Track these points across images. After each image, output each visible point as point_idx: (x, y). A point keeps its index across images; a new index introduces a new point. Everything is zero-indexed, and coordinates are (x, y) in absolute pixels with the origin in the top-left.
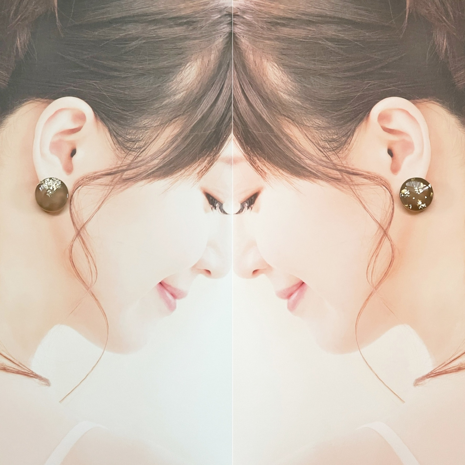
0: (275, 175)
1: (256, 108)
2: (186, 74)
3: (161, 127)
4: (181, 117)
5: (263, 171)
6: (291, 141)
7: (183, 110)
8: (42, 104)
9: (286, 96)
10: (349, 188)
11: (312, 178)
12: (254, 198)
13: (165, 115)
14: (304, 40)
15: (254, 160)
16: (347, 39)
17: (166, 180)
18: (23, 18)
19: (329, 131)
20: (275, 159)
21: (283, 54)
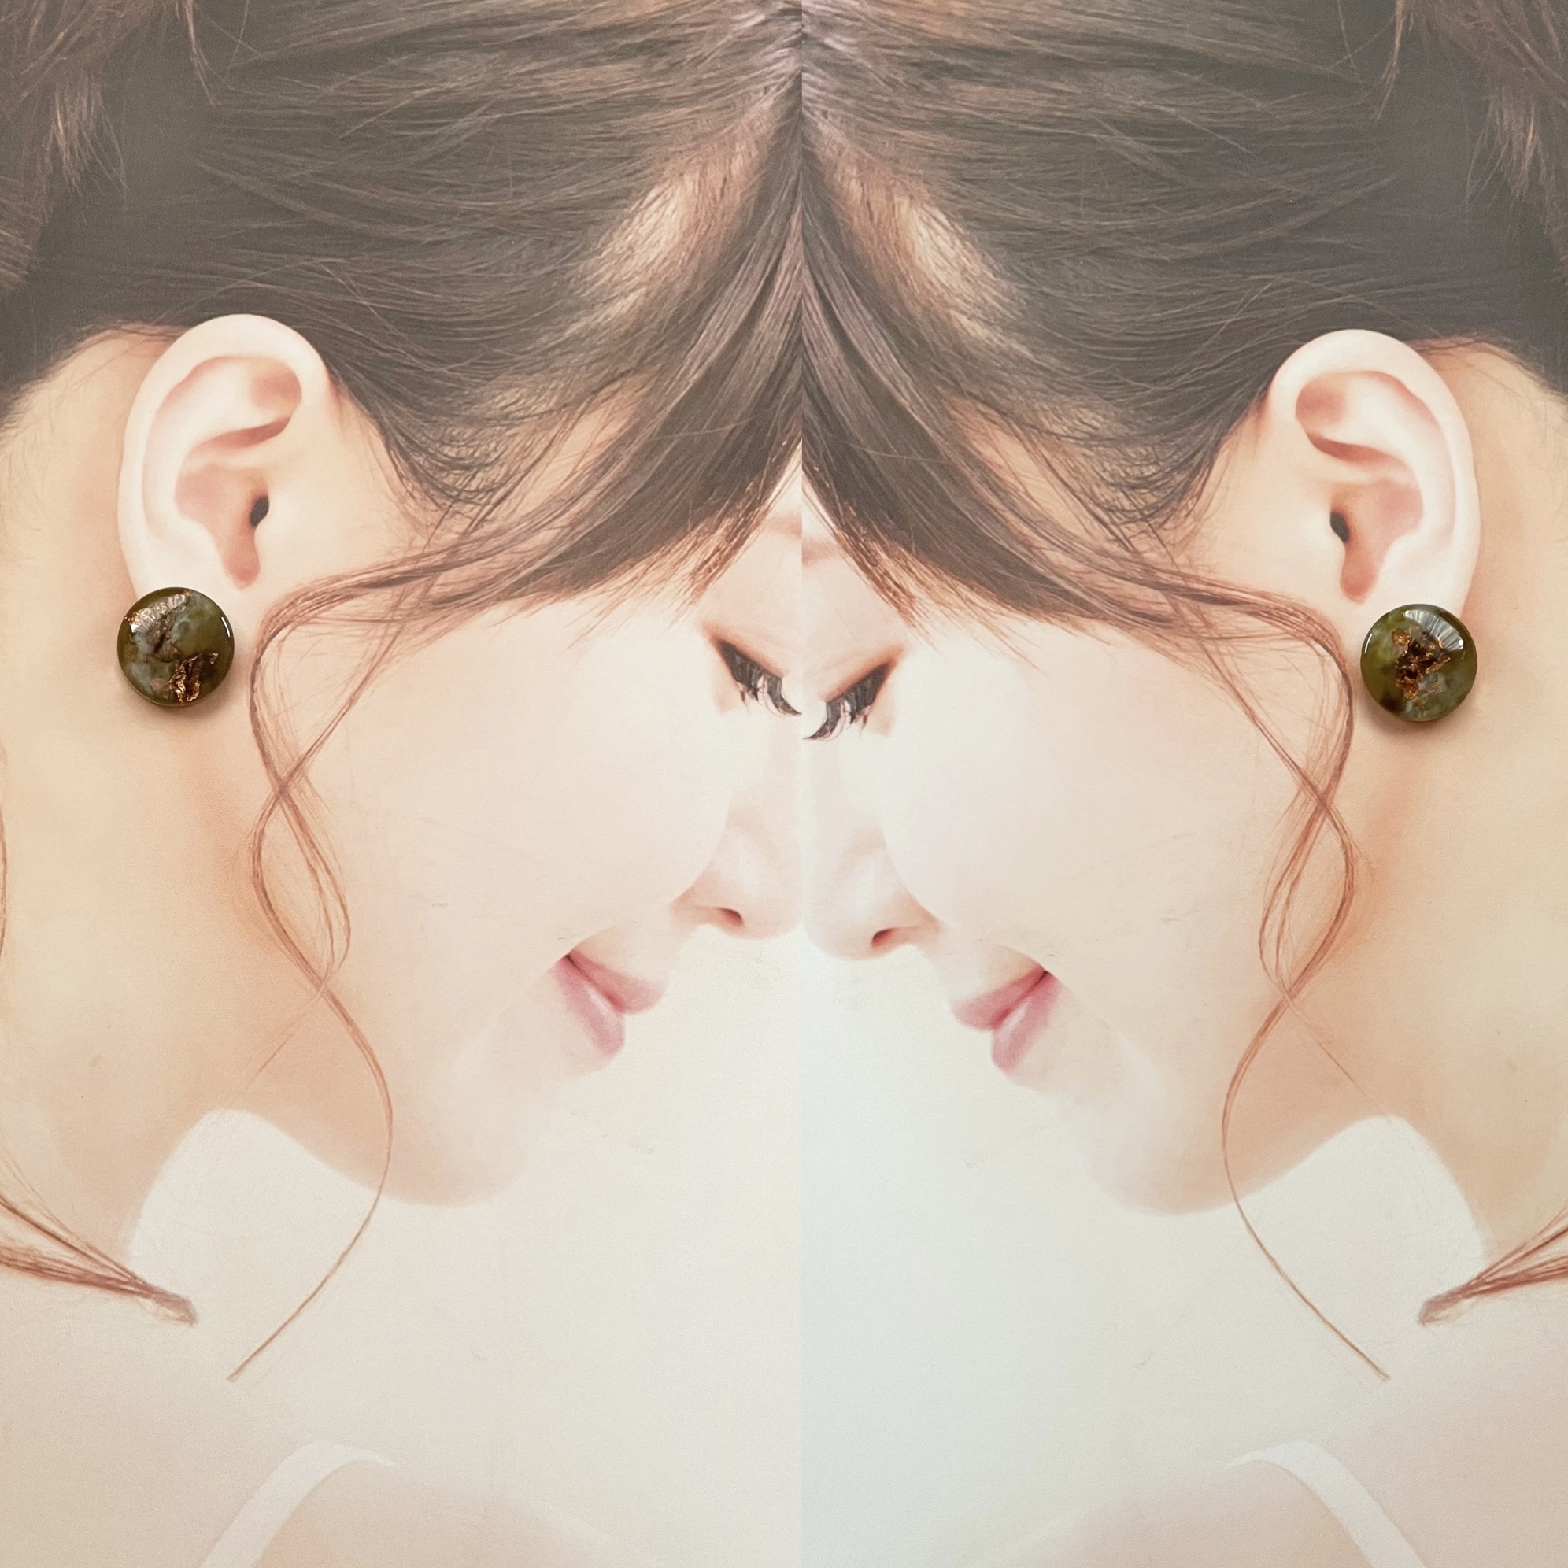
0: (944, 605)
1: (876, 370)
2: (645, 226)
3: (563, 416)
4: (629, 380)
5: (904, 591)
6: (998, 486)
7: (636, 355)
8: (144, 341)
9: (978, 328)
10: (1198, 648)
11: (1071, 615)
12: (873, 682)
13: (577, 372)
14: (1037, 129)
15: (868, 551)
16: (1189, 125)
17: (584, 599)
18: (73, 40)
19: (1130, 452)
20: (943, 548)
21: (966, 180)
